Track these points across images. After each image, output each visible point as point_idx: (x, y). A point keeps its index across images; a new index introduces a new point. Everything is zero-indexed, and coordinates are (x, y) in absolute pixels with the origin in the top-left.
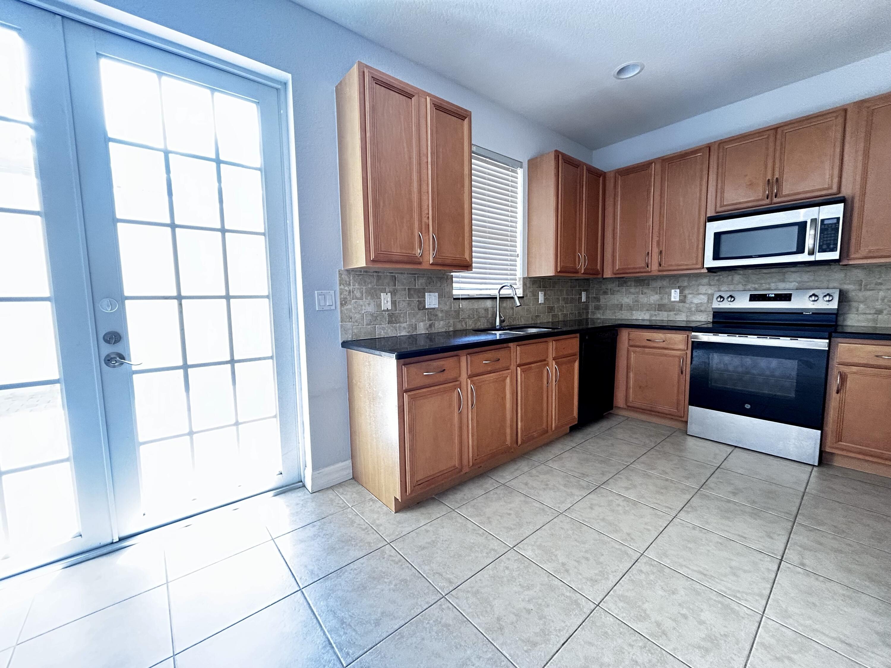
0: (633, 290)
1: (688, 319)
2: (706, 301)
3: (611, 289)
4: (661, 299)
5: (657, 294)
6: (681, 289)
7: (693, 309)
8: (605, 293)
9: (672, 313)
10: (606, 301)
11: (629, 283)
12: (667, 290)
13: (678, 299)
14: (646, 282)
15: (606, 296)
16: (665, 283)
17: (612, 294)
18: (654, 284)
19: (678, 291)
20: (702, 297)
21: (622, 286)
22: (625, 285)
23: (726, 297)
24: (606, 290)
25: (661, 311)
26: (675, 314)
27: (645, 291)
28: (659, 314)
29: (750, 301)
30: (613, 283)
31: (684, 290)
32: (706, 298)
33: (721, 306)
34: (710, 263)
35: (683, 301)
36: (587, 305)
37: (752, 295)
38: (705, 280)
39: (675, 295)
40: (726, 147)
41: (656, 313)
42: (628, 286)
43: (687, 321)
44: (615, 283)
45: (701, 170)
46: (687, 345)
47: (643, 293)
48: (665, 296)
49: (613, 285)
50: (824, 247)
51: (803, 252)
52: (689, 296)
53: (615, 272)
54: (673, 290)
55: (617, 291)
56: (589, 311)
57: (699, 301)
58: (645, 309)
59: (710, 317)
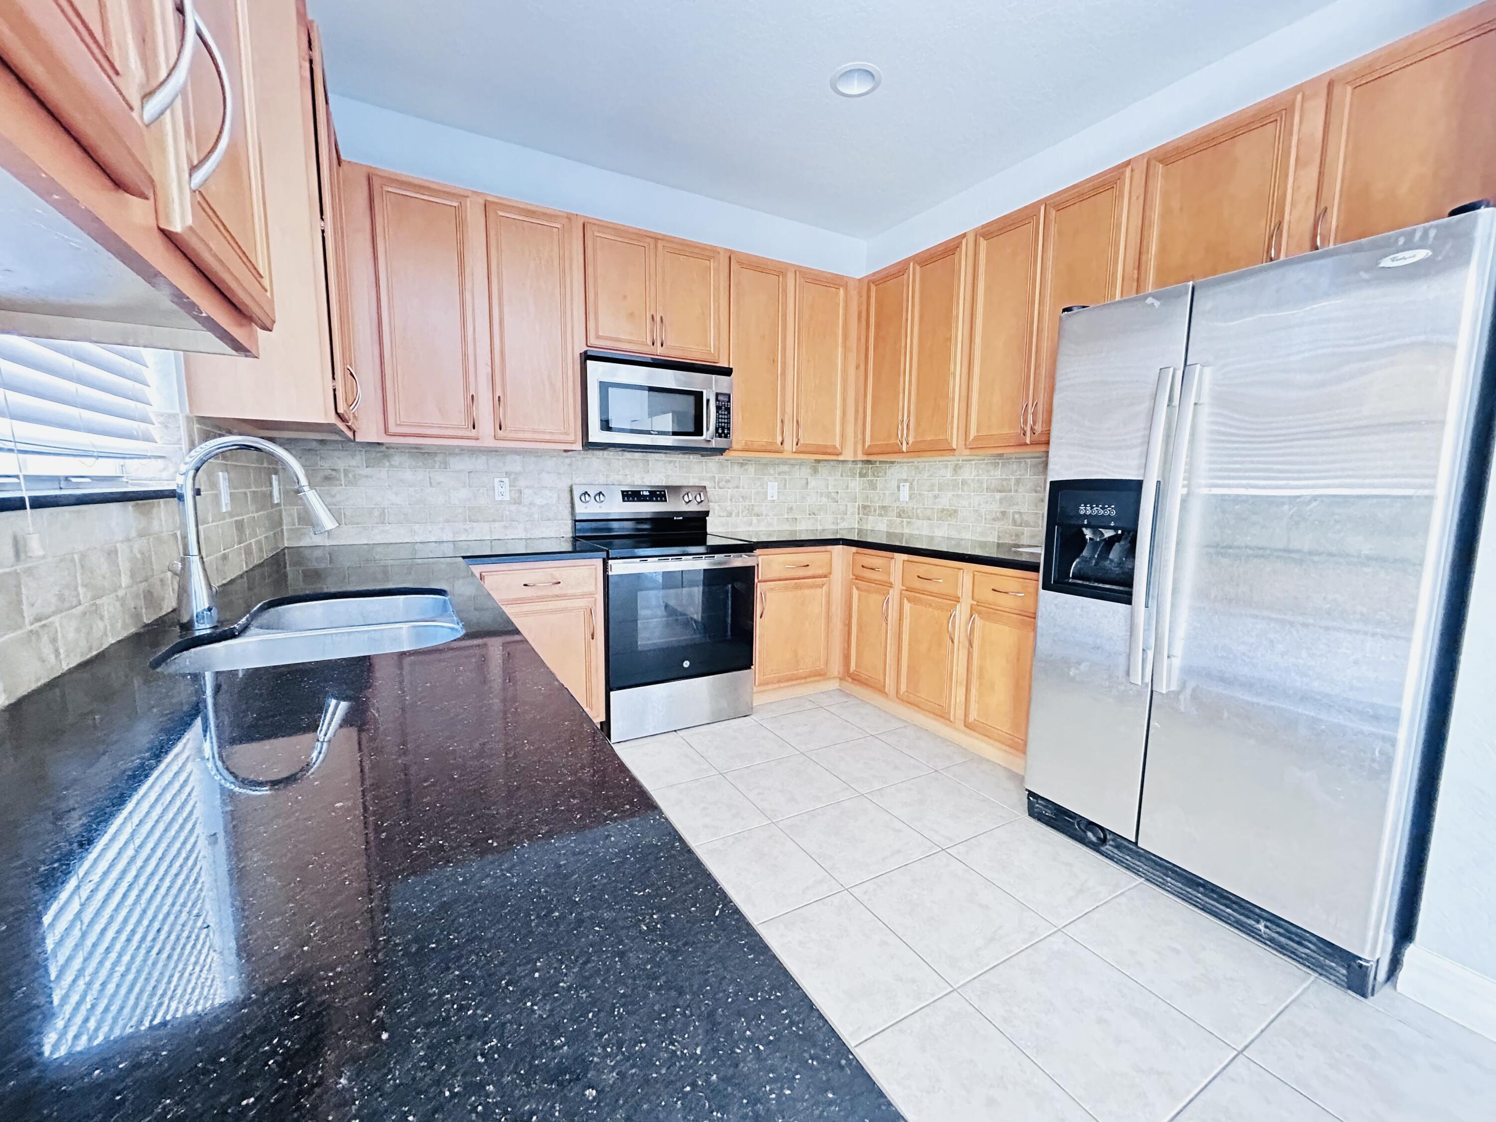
0: (408, 475)
1: (529, 536)
2: (554, 500)
4: (475, 497)
5: (464, 485)
6: (512, 477)
7: (536, 516)
9: (497, 525)
10: (334, 500)
11: (397, 460)
12: (485, 479)
14: (438, 458)
15: (335, 490)
16: (480, 462)
17: (353, 483)
18: (456, 463)
19: (506, 480)
20: (547, 493)
22: (387, 464)
23: (592, 495)
24: (334, 473)
26: (506, 527)
27: (438, 476)
28: (472, 528)
29: (624, 501)
30: (353, 456)
31: (515, 479)
32: (555, 496)
33: (588, 510)
34: (596, 435)
35: (517, 501)
36: (280, 511)
37: (623, 492)
38: (550, 463)
39: (503, 491)
40: (596, 234)
41: (468, 525)
42: (396, 467)
43: (526, 539)
44: (358, 457)
45: (561, 258)
46: (596, 584)
47: (434, 483)
48: (481, 491)
49: (353, 463)
50: (720, 431)
51: (701, 434)
52: (527, 492)
53: (392, 429)
54: (497, 480)
55: (367, 476)
56: (285, 528)
57: (544, 502)
58: (441, 519)
59: (567, 531)
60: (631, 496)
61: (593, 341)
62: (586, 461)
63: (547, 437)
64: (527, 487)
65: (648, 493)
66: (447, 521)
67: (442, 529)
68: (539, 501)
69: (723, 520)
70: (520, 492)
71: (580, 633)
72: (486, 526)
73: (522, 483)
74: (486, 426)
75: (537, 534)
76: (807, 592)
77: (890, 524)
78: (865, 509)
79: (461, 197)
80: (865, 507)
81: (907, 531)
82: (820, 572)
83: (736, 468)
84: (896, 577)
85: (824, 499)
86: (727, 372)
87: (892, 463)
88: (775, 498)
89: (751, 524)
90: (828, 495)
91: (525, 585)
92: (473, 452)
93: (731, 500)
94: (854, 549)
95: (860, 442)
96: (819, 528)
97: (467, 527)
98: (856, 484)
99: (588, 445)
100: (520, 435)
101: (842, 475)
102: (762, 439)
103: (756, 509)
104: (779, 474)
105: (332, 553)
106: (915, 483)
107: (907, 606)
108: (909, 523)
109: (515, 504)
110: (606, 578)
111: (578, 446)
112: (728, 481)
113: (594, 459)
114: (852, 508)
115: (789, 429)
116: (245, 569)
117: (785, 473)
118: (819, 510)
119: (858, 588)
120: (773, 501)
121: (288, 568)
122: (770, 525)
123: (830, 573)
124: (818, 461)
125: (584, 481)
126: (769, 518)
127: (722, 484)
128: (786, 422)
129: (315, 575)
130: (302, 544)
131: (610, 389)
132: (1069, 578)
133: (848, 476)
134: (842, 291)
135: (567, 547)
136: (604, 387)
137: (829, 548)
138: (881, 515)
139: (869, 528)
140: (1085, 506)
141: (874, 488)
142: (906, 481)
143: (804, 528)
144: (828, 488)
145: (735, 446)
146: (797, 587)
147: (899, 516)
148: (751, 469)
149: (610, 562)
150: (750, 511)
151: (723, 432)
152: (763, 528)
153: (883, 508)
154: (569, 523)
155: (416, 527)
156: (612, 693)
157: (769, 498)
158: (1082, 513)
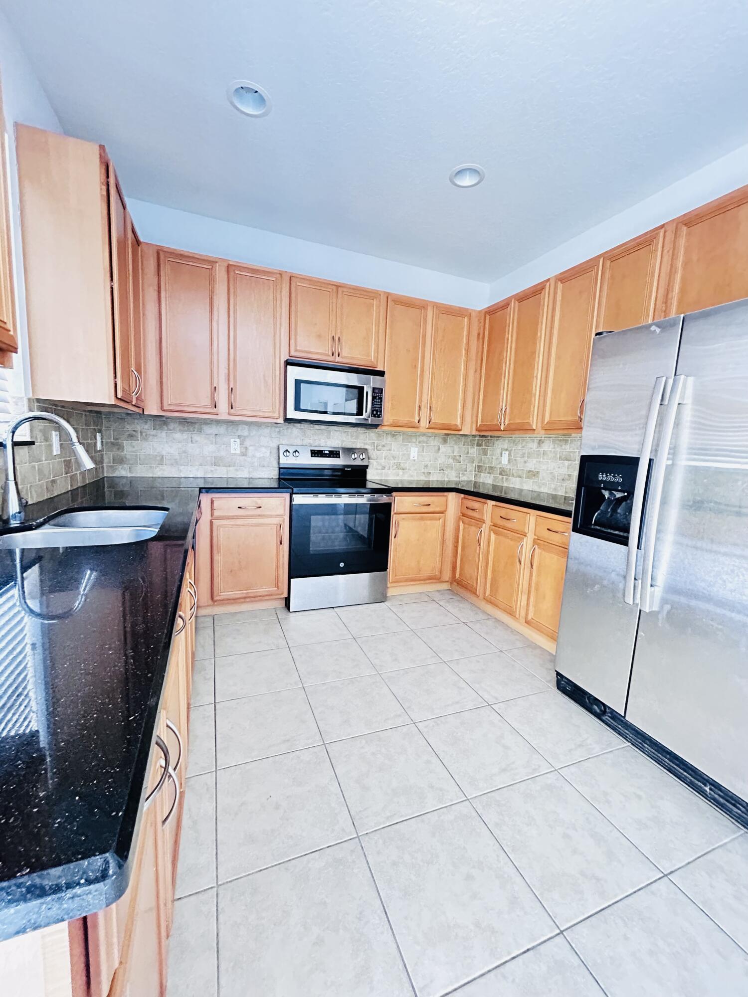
0: (178, 435)
1: (251, 476)
2: (268, 454)
3: (141, 432)
4: (219, 450)
5: (212, 442)
6: (242, 438)
7: (256, 464)
8: (131, 437)
9: (232, 468)
10: (134, 449)
11: (172, 426)
12: (225, 439)
14: (196, 426)
15: (134, 443)
16: (222, 429)
17: (145, 439)
18: (208, 429)
19: (238, 441)
21: (161, 428)
22: (166, 428)
23: (291, 452)
24: (134, 433)
26: (237, 470)
27: (196, 437)
28: (216, 470)
29: (312, 456)
30: (146, 423)
31: (244, 440)
32: (268, 452)
33: (288, 461)
34: (292, 414)
35: (244, 454)
36: (102, 455)
37: (311, 451)
38: (267, 431)
39: (235, 447)
40: (298, 284)
42: (171, 430)
43: (249, 478)
44: (149, 423)
45: (275, 299)
46: (285, 510)
47: (194, 441)
48: (223, 447)
49: (146, 427)
50: (375, 413)
51: (362, 415)
52: (251, 449)
53: (165, 407)
54: (232, 440)
55: (153, 435)
56: (105, 465)
57: (262, 455)
58: (197, 463)
59: (274, 474)
60: (316, 453)
61: (293, 353)
62: (289, 430)
63: (261, 414)
64: (251, 445)
65: (328, 452)
66: (201, 465)
67: (198, 470)
68: (258, 455)
69: (379, 471)
70: (246, 448)
71: (273, 541)
72: (224, 469)
73: (248, 443)
74: (223, 406)
75: (255, 475)
76: (428, 522)
77: (495, 479)
78: (479, 469)
79: (212, 262)
80: (479, 467)
81: (505, 484)
82: (437, 509)
83: (389, 437)
84: (487, 517)
85: (451, 461)
86: (381, 374)
87: (499, 437)
88: (416, 458)
89: (398, 475)
90: (454, 458)
91: (239, 508)
92: (218, 422)
93: (385, 458)
94: (462, 496)
95: (475, 422)
96: (446, 479)
97: (213, 469)
98: (474, 451)
99: (287, 420)
101: (464, 445)
102: (404, 419)
103: (402, 465)
104: (419, 442)
105: (132, 481)
106: (513, 452)
107: (493, 536)
108: (507, 479)
109: (243, 455)
110: (291, 505)
111: (281, 420)
112: (384, 446)
113: (294, 429)
114: (471, 467)
115: (425, 412)
116: (70, 489)
117: (424, 442)
118: (446, 467)
119: (463, 522)
120: (414, 460)
121: (106, 489)
122: (412, 476)
123: (446, 511)
124: (448, 435)
125: (287, 443)
126: (411, 472)
127: (380, 447)
128: (422, 408)
129: (121, 494)
130: (115, 475)
131: (302, 385)
132: (592, 525)
133: (468, 445)
134: (466, 319)
135: (275, 485)
136: (298, 383)
137: (446, 494)
138: (489, 473)
139: (481, 481)
140: (603, 474)
141: (485, 453)
142: (506, 450)
143: (435, 479)
144: (453, 452)
145: (385, 423)
146: (422, 519)
147: (501, 474)
148: (400, 438)
149: (294, 496)
150: (398, 466)
151: (377, 413)
152: (406, 478)
153: (491, 468)
154: (277, 469)
155: (182, 467)
156: (292, 580)
157: (412, 458)
158: (600, 479)
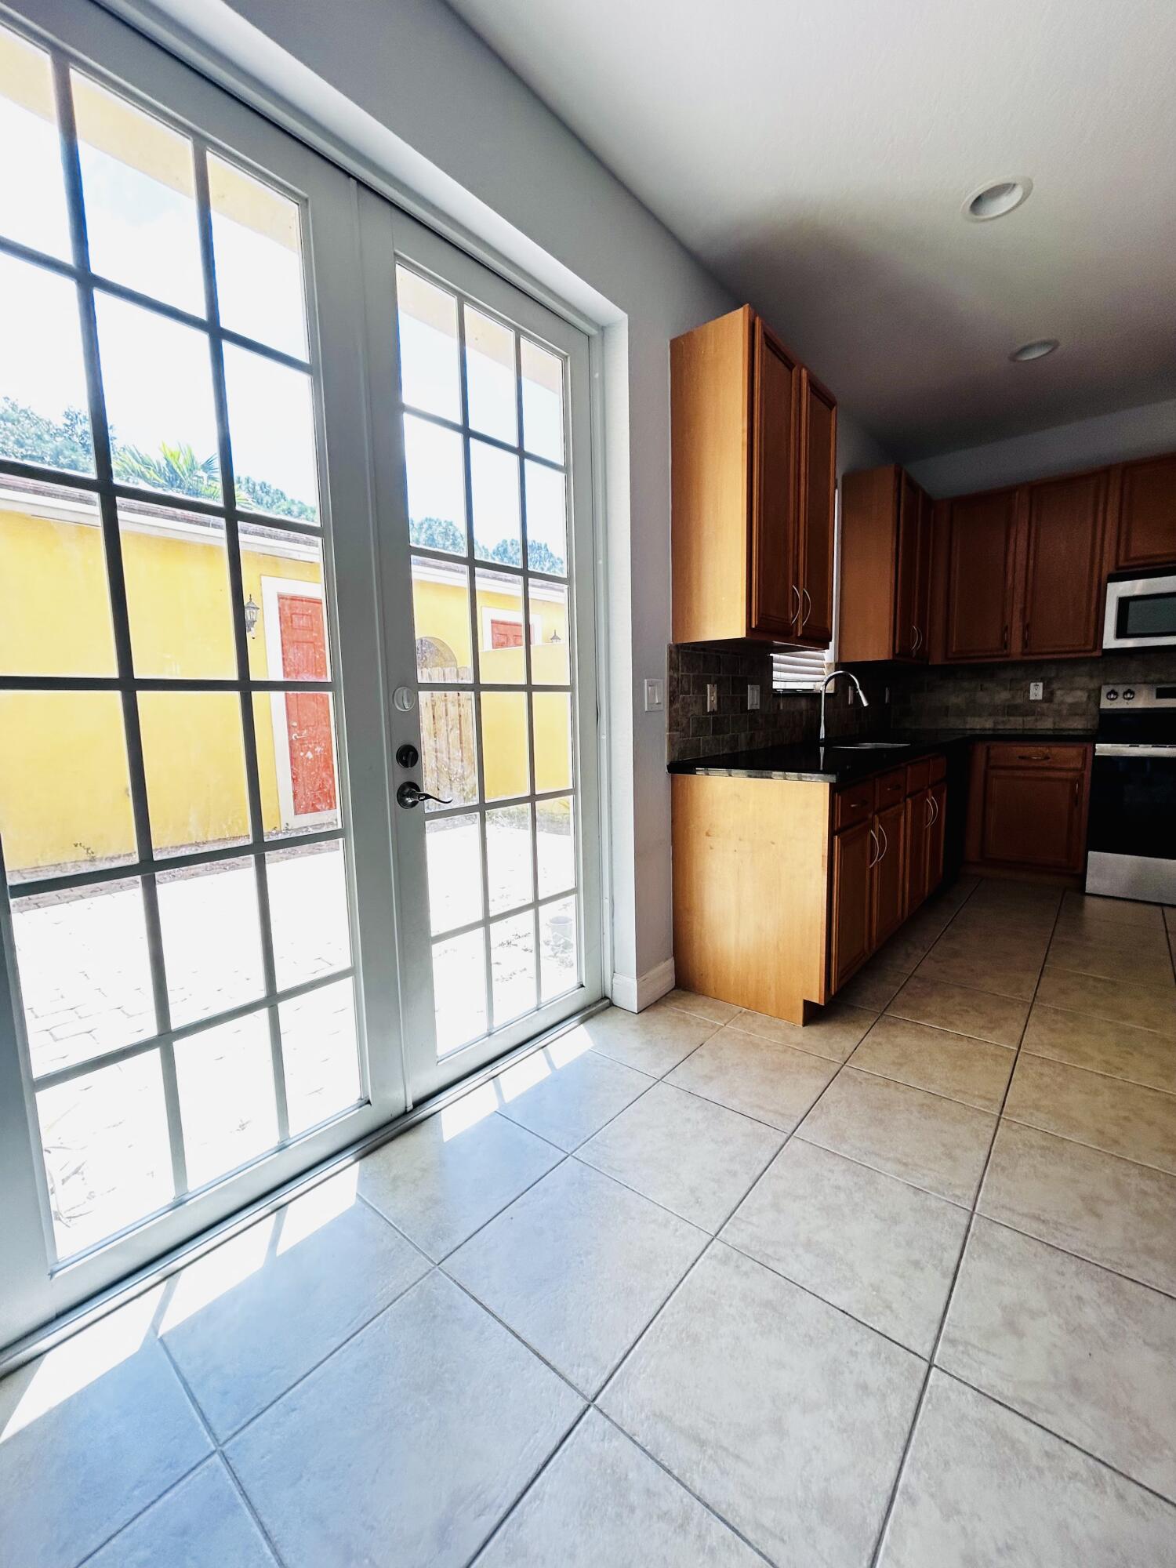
0: (965, 684)
1: (1056, 728)
2: (1085, 699)
3: (928, 684)
4: (1013, 697)
5: (1006, 689)
6: (1047, 680)
7: (1065, 711)
8: (918, 689)
9: (1029, 718)
10: (920, 702)
11: (960, 674)
12: (1024, 683)
13: (1040, 697)
14: (987, 672)
15: (921, 695)
16: (1019, 672)
17: (932, 690)
19: (1041, 684)
20: (1079, 693)
21: (946, 678)
22: (953, 678)
23: (1120, 694)
24: (921, 685)
25: (1013, 715)
26: (1036, 720)
27: (986, 685)
28: (1009, 720)
29: (1157, 697)
30: (931, 674)
31: (1050, 683)
32: (1085, 695)
33: (1115, 705)
34: (1110, 643)
35: (1049, 700)
37: (1159, 689)
38: (1084, 669)
39: (1036, 692)
40: (1138, 472)
41: (1005, 718)
42: (959, 679)
44: (934, 674)
47: (983, 689)
48: (1019, 693)
49: (930, 678)
52: (1059, 693)
53: (951, 656)
54: (1033, 684)
55: (940, 686)
57: (1075, 700)
58: (986, 714)
59: (1092, 723)
60: (1166, 693)
61: (1121, 564)
63: (1068, 649)
64: (1059, 689)
66: (990, 715)
67: (986, 721)
68: (1069, 700)
70: (1052, 693)
71: (1065, 801)
72: (1020, 719)
73: (1055, 686)
74: (1016, 647)
75: (1064, 725)
79: (1011, 491)
91: (1020, 757)
92: (1013, 664)
100: (1045, 650)
109: (1047, 702)
131: (1133, 602)
154: (1095, 716)
155: (968, 719)
156: (1089, 853)
